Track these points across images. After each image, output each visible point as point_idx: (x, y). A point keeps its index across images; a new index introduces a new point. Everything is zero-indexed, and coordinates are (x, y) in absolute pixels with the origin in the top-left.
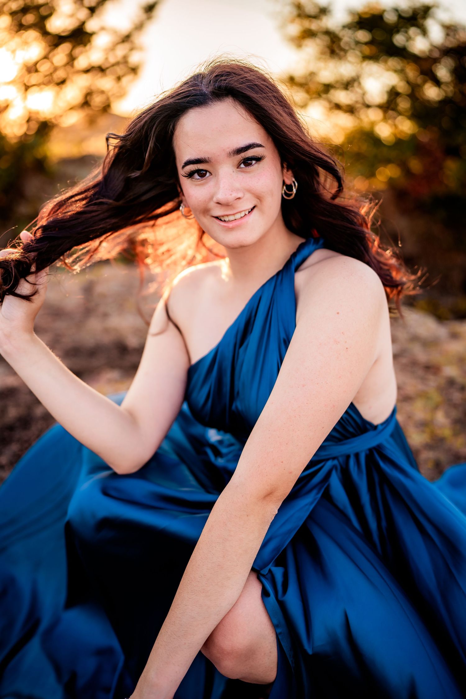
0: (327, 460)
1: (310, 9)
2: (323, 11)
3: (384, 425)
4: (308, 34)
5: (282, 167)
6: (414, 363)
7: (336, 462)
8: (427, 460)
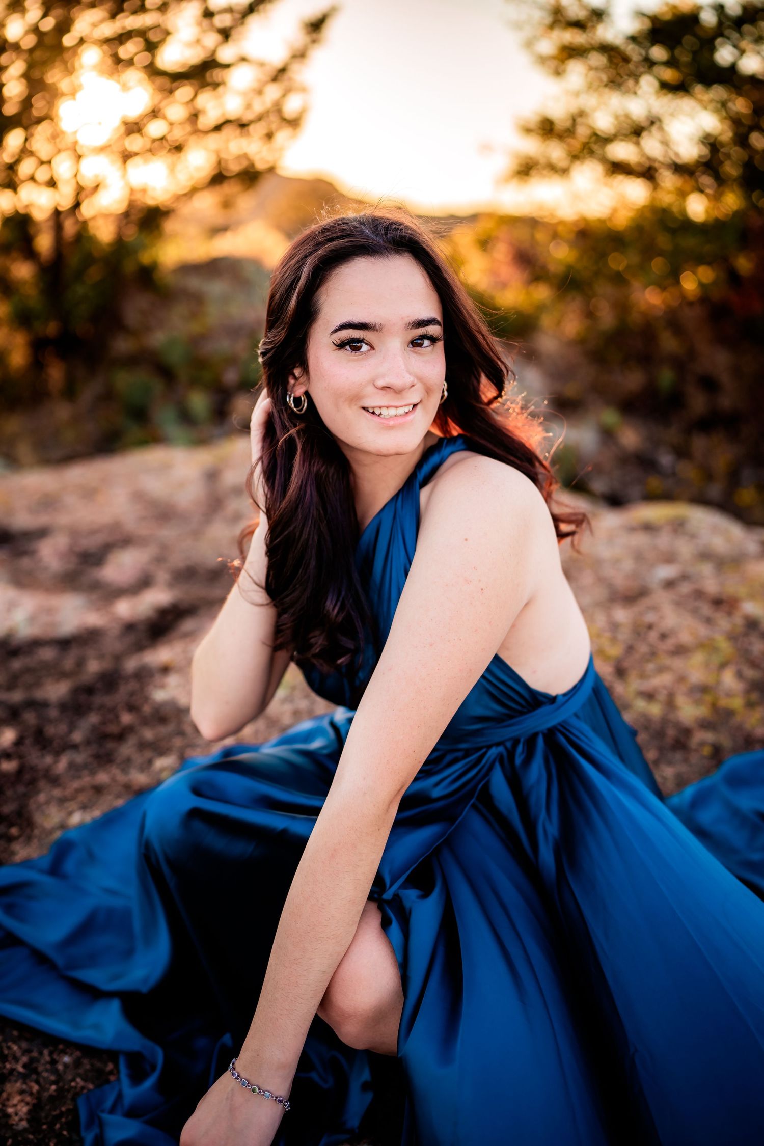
0: (489, 747)
1: (575, 12)
2: (598, 15)
3: (566, 698)
4: (570, 52)
6: (699, 594)
7: (501, 749)
8: (702, 744)
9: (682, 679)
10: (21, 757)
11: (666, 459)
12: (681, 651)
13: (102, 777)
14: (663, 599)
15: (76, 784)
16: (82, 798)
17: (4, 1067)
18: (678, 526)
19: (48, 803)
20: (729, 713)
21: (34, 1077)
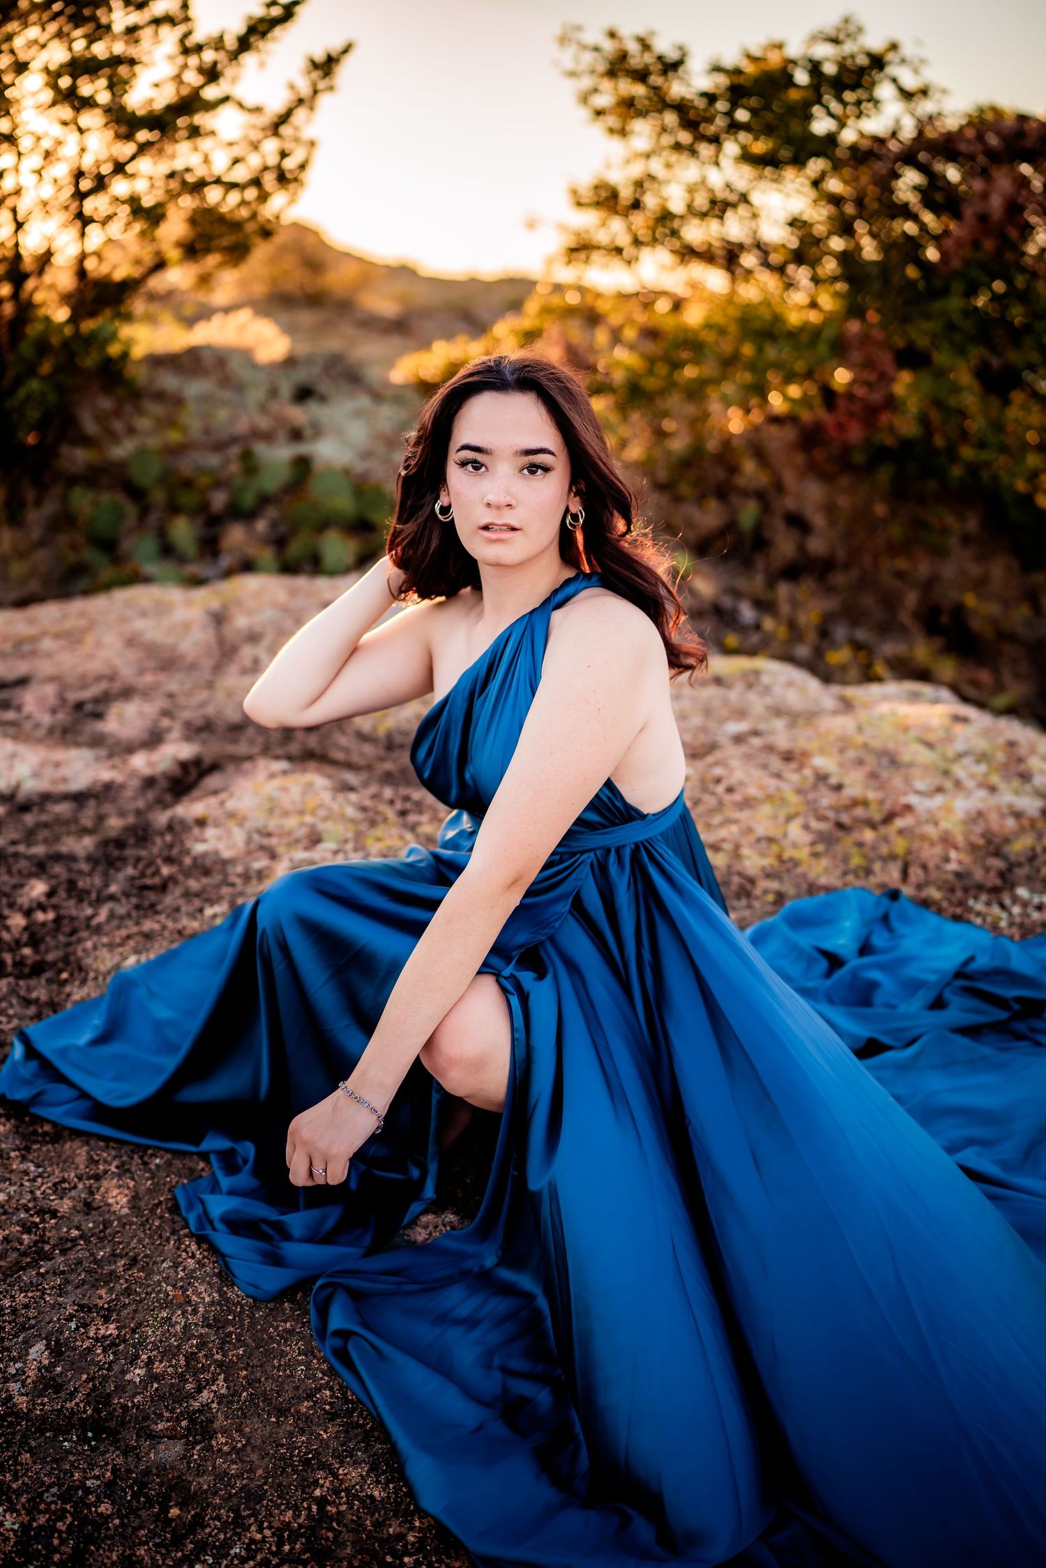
1: (640, 58)
2: (670, 65)
3: (655, 817)
5: (570, 489)
6: (770, 749)
7: (592, 855)
8: (766, 892)
9: (750, 830)
10: (55, 907)
11: (747, 613)
12: (748, 803)
13: (148, 925)
14: (732, 753)
15: (124, 932)
16: (132, 943)
17: (99, 1169)
18: (751, 680)
19: (95, 948)
20: (796, 863)
21: (128, 1175)
